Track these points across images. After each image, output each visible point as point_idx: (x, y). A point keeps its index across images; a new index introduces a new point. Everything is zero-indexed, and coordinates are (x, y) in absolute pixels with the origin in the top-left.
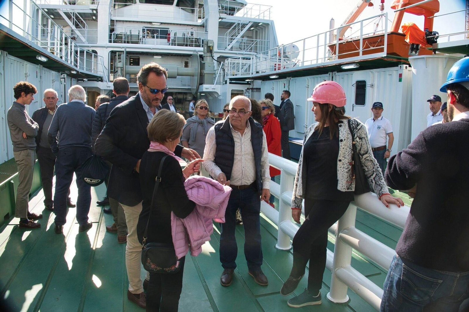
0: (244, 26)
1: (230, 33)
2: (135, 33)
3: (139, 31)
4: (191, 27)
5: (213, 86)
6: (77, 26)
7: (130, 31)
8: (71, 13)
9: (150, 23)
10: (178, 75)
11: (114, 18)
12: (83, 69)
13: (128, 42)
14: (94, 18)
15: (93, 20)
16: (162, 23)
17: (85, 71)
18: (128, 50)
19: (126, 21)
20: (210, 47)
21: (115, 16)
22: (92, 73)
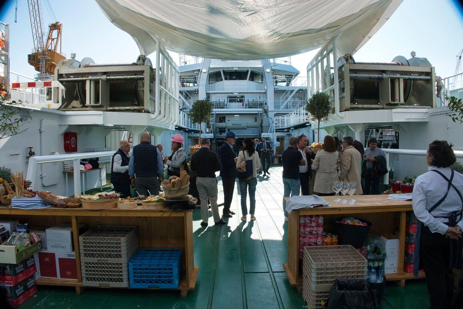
0: (292, 91)
1: (283, 97)
2: (222, 100)
3: (224, 100)
4: (259, 94)
5: (267, 134)
6: (186, 98)
7: (219, 100)
8: (183, 91)
9: (232, 93)
10: (248, 127)
11: (208, 92)
12: (191, 127)
13: (218, 108)
14: (196, 92)
15: (196, 93)
16: (239, 93)
17: (192, 129)
18: (217, 113)
19: (217, 93)
20: (265, 109)
21: (209, 90)
22: (196, 129)
